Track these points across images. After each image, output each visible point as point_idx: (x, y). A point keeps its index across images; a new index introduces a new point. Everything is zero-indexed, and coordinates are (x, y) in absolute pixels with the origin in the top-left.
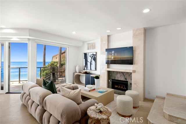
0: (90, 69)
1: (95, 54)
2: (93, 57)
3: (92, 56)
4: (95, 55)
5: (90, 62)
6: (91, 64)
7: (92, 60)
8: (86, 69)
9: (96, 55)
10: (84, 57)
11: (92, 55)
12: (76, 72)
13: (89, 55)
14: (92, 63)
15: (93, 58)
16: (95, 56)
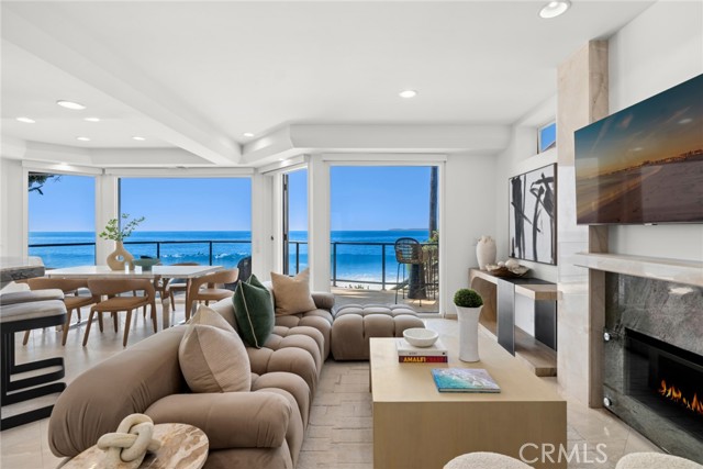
0: (532, 258)
1: (552, 175)
2: (541, 190)
3: (538, 186)
4: (550, 180)
5: (532, 221)
6: (535, 229)
7: (541, 206)
8: (520, 258)
9: (554, 179)
10: (511, 200)
11: (539, 182)
12: (478, 269)
13: (528, 188)
14: (539, 227)
15: (543, 197)
16: (551, 185)
